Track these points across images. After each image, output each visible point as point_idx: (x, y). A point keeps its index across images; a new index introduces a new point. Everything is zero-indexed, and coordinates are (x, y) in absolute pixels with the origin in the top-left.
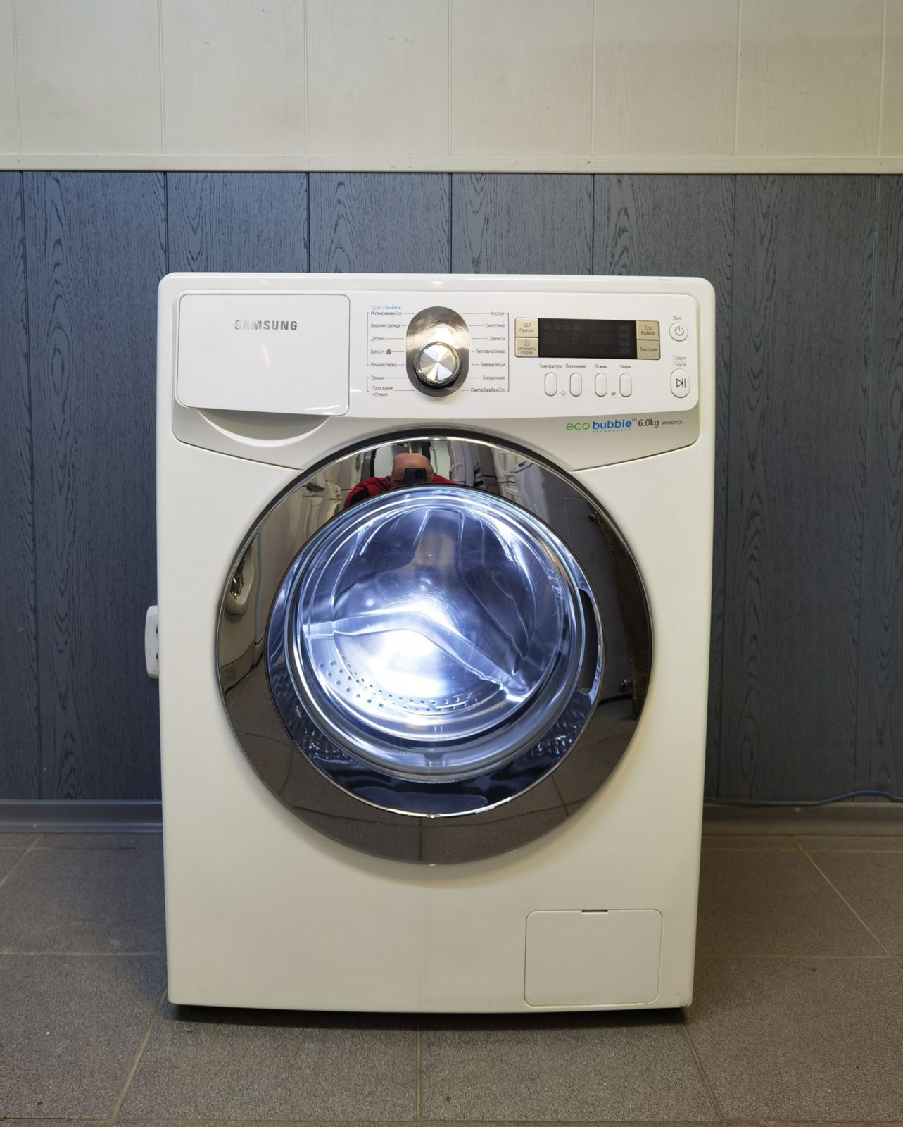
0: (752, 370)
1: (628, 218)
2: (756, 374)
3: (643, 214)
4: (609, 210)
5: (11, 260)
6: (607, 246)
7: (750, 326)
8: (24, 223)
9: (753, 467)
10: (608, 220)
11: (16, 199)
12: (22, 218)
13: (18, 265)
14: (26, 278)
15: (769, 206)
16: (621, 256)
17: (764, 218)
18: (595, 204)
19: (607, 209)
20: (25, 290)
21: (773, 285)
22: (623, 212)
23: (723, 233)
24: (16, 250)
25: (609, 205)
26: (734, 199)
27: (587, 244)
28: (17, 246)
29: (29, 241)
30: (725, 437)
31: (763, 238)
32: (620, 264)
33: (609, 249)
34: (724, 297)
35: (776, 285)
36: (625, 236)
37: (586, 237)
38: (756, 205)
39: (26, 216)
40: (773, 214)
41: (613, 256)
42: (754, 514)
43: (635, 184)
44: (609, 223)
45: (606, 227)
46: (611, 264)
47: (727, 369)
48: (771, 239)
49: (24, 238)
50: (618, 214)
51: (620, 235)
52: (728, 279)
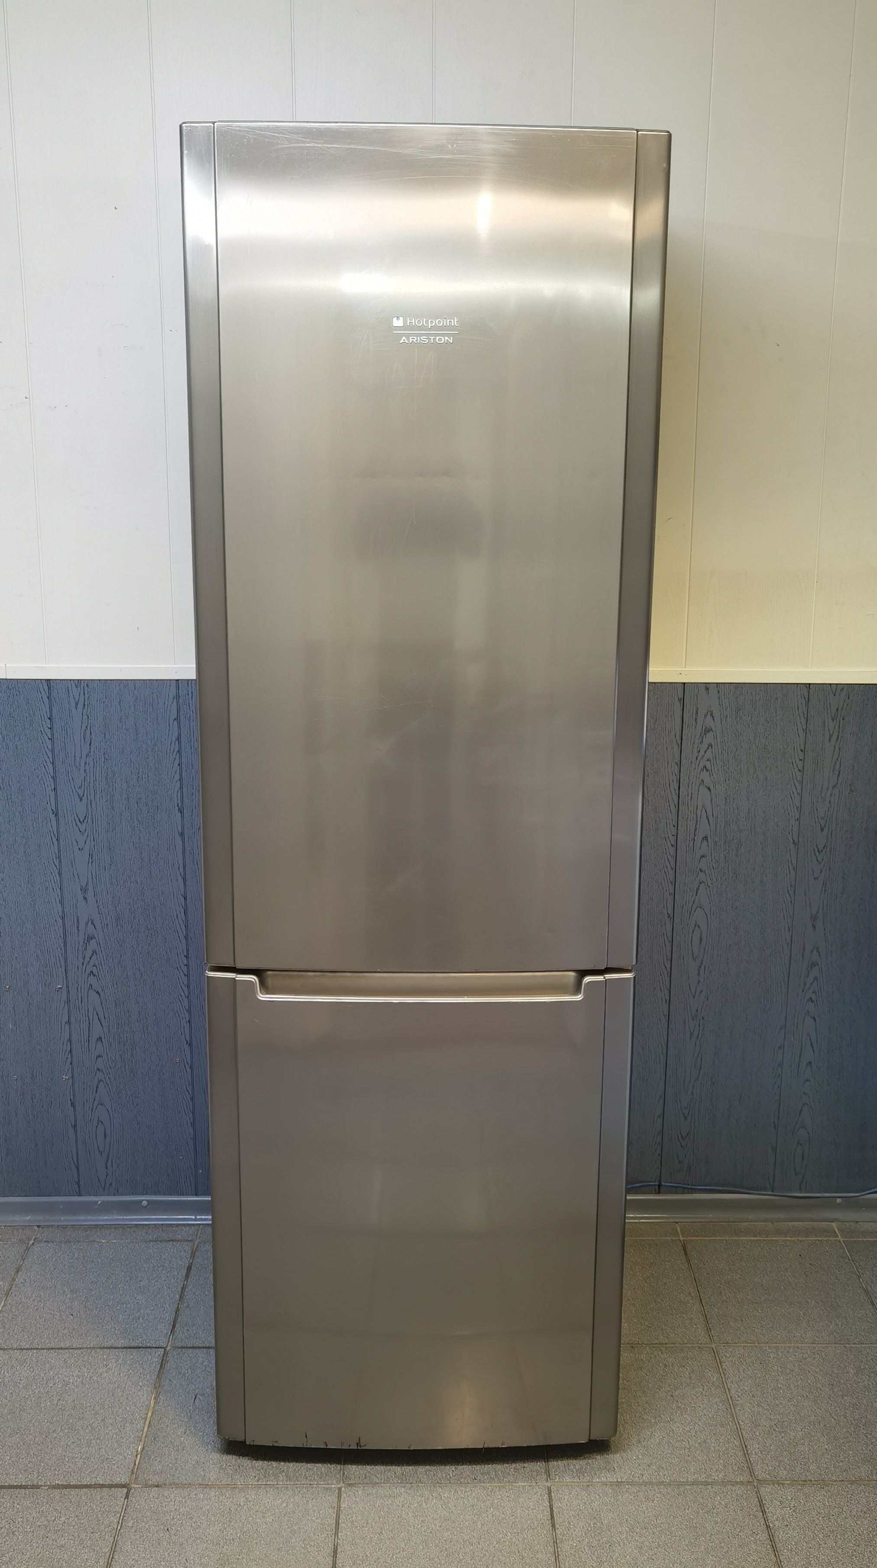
0: (817, 846)
1: (714, 720)
2: (820, 850)
3: (726, 716)
4: (697, 713)
5: (168, 755)
6: (694, 743)
7: (817, 810)
8: (179, 724)
9: (814, 927)
10: (696, 722)
11: (172, 703)
12: (177, 719)
13: (175, 759)
14: (181, 769)
15: (837, 710)
16: (705, 752)
17: (833, 720)
18: (685, 709)
19: (695, 712)
20: (180, 780)
21: (838, 776)
22: (709, 714)
23: (796, 732)
24: (173, 745)
25: (697, 708)
26: (807, 705)
27: (676, 742)
28: (173, 742)
29: (183, 739)
30: (791, 902)
31: (831, 736)
32: (705, 758)
33: (696, 746)
34: (795, 786)
35: (841, 775)
36: (710, 735)
37: (675, 736)
38: (826, 708)
39: (182, 718)
40: (840, 716)
41: (699, 751)
42: (814, 965)
43: (720, 690)
44: (697, 724)
45: (694, 727)
46: (697, 758)
47: (795, 846)
48: (838, 737)
49: (180, 735)
50: (705, 717)
51: (706, 734)
52: (799, 770)
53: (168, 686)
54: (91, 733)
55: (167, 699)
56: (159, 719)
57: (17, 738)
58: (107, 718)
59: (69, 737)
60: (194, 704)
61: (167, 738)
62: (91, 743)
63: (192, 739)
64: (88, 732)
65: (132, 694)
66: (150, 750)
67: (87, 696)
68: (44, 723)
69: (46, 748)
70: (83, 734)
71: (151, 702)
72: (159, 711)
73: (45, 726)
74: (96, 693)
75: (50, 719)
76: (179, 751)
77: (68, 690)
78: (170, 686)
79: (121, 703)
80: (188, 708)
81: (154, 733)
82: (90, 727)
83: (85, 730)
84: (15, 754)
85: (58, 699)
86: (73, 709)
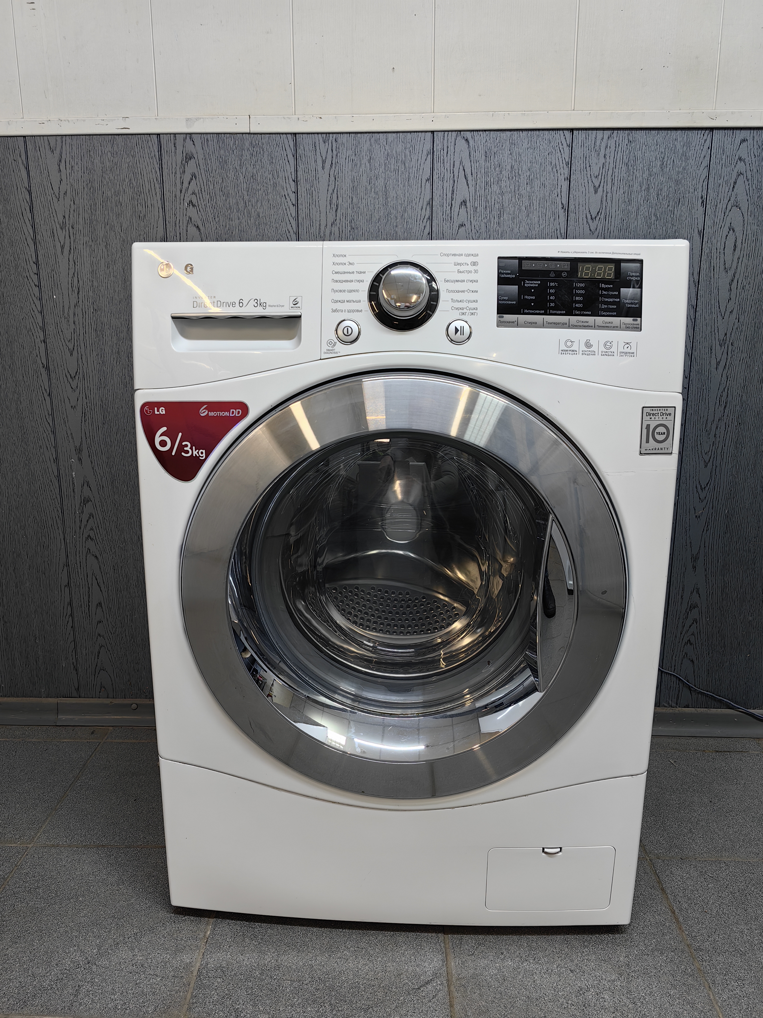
53: (422, 139)
54: (337, 197)
55: (420, 156)
56: (411, 180)
57: (259, 204)
58: (355, 179)
59: (314, 203)
60: (449, 162)
61: (418, 202)
62: (336, 211)
63: (445, 203)
64: (335, 196)
65: (383, 150)
66: (399, 218)
67: (335, 152)
68: (288, 186)
69: (289, 215)
70: (329, 199)
71: (404, 159)
72: (411, 170)
73: (289, 189)
74: (345, 148)
75: (294, 181)
76: (429, 218)
77: (315, 147)
78: (424, 140)
79: (372, 161)
80: (442, 165)
81: (405, 197)
82: (337, 191)
83: (332, 194)
84: (257, 223)
85: (303, 155)
86: (320, 168)
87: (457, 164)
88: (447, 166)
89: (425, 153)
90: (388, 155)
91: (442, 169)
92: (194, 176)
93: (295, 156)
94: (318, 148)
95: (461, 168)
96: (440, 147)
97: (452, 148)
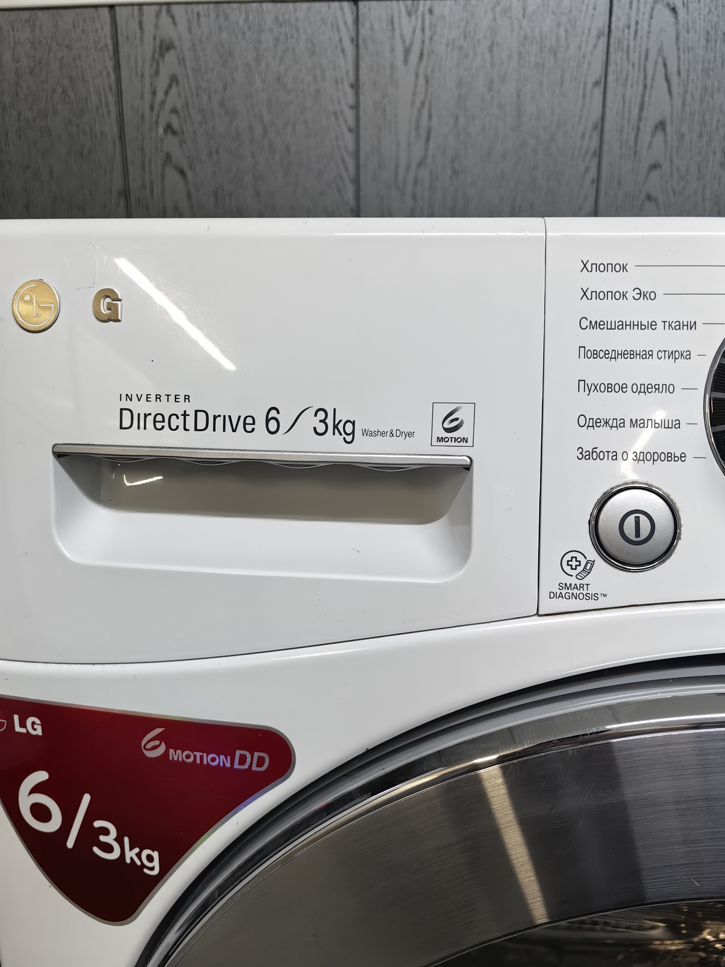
87: (653, 54)
88: (634, 57)
89: (594, 32)
90: (525, 37)
91: (625, 63)
92: (174, 80)
93: (356, 41)
94: (396, 25)
95: (660, 62)
96: (623, 22)
97: (645, 25)
